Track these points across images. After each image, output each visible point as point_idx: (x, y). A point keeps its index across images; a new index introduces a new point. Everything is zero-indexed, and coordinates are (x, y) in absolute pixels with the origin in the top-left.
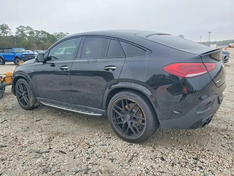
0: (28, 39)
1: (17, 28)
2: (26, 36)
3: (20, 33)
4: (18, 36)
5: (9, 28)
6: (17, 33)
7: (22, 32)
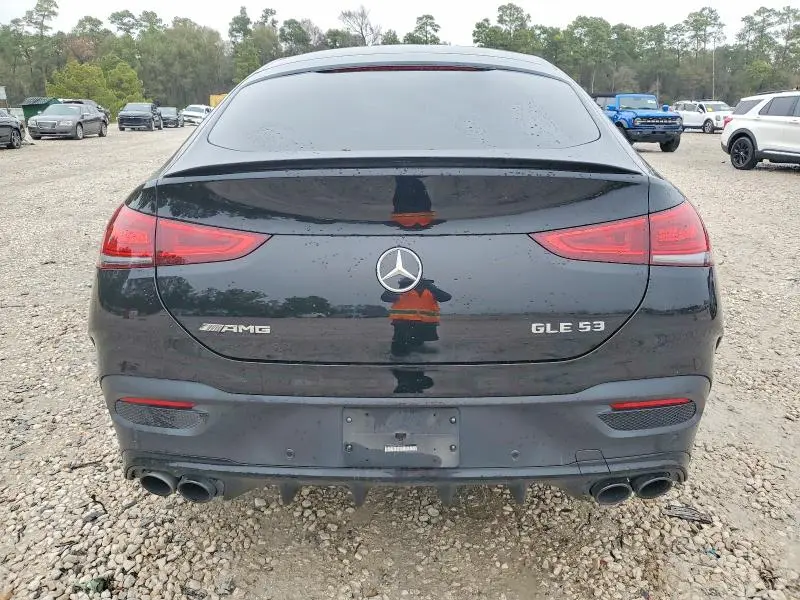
0: (777, 58)
1: (747, 19)
2: (772, 44)
3: (752, 36)
4: (742, 46)
5: (719, 21)
6: (741, 36)
7: (761, 30)
